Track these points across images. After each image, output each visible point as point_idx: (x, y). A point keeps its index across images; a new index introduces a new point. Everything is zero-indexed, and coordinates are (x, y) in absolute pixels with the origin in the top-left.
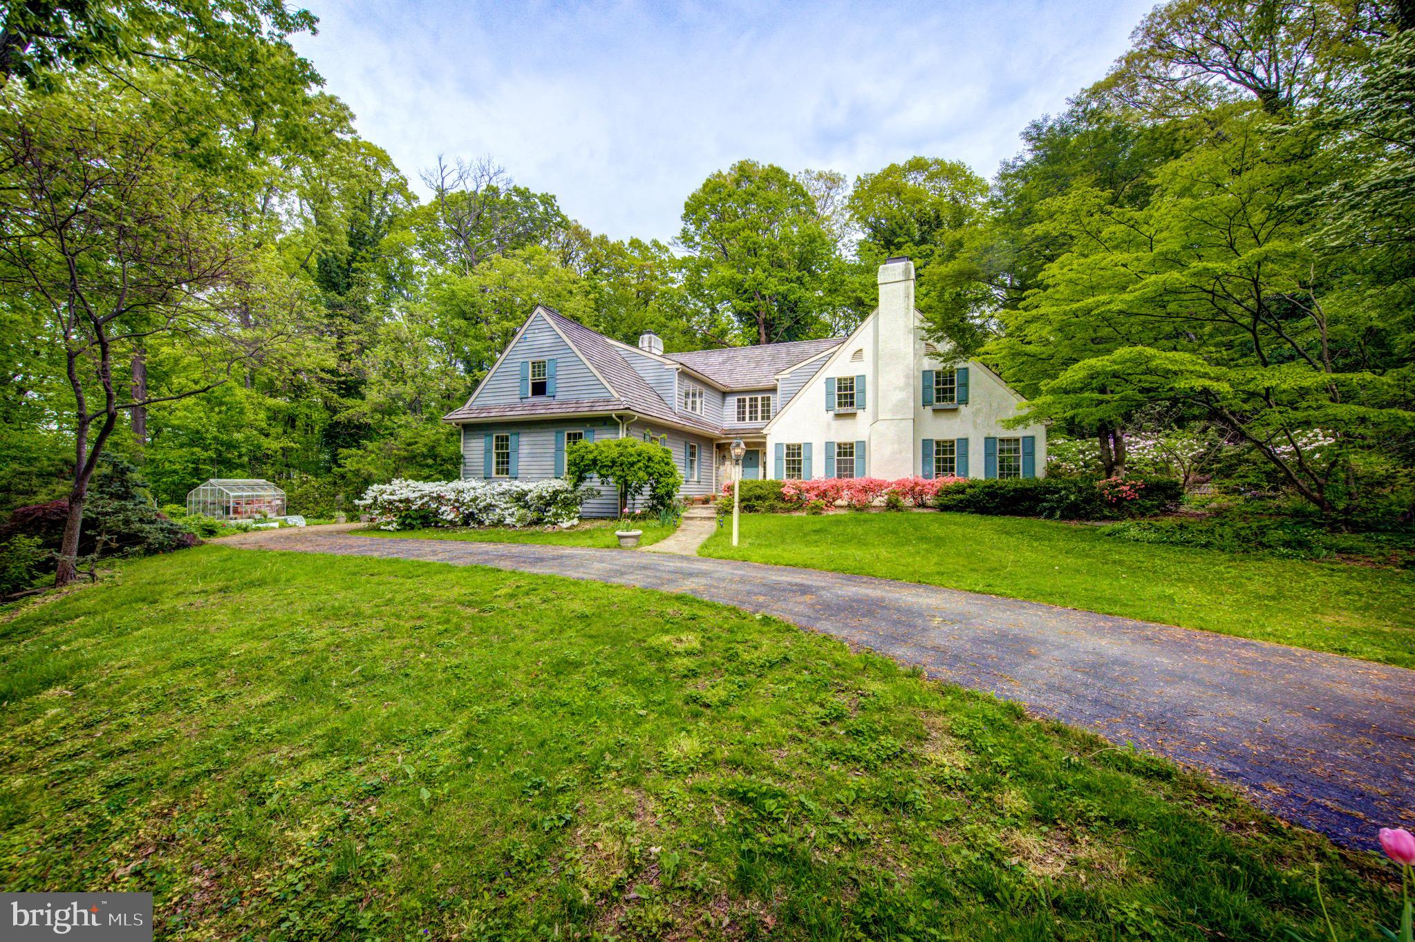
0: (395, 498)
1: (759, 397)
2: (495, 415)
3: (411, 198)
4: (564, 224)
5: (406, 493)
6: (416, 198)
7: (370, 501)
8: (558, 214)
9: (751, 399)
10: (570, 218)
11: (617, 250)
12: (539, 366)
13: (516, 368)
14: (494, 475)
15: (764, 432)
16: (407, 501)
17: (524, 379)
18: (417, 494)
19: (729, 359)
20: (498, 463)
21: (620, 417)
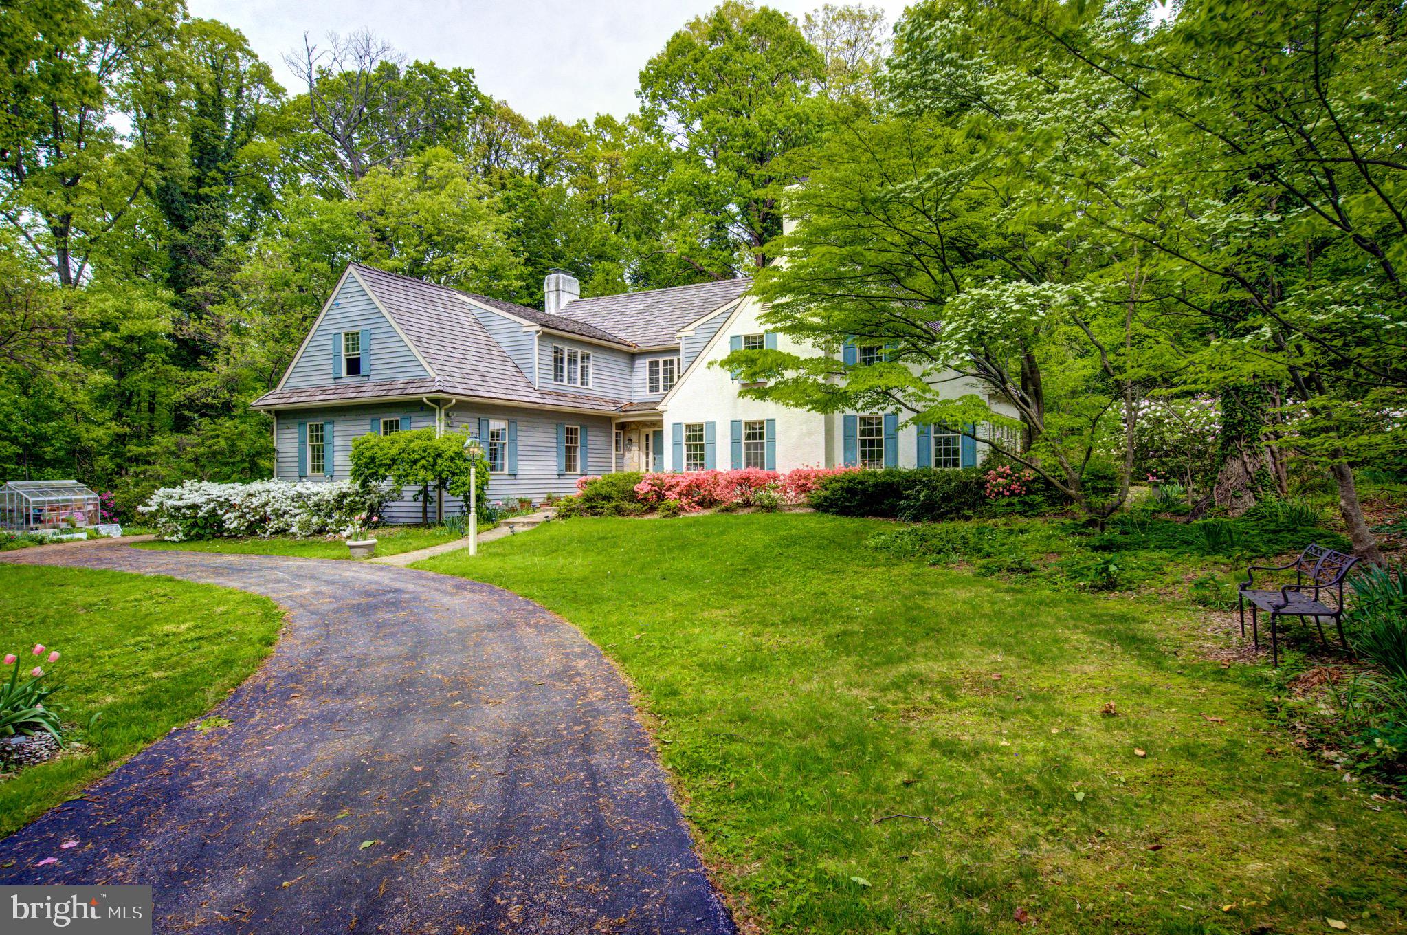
0: (181, 503)
1: (661, 360)
2: (304, 400)
3: (277, 91)
4: (487, 109)
5: (198, 499)
6: (283, 91)
7: (154, 508)
8: (476, 94)
9: (665, 362)
10: (496, 100)
11: (572, 138)
12: (353, 338)
13: (327, 341)
14: (309, 472)
15: (660, 408)
16: (195, 507)
17: (337, 355)
18: (204, 499)
19: (652, 305)
20: (314, 457)
21: (437, 401)
